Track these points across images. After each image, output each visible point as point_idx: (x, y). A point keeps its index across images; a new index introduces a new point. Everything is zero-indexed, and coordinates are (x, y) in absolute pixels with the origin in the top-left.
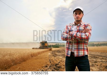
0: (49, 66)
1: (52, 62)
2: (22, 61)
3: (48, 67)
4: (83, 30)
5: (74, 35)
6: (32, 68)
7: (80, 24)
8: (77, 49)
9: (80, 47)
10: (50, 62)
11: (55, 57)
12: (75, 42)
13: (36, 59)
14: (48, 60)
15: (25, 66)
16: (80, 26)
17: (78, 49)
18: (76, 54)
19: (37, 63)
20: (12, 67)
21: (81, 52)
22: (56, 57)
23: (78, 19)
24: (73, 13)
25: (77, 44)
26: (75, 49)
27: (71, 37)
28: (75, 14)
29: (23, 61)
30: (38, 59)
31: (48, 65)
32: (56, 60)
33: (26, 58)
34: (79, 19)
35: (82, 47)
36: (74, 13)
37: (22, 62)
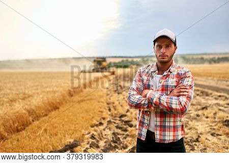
0: (106, 121)
1: (112, 109)
2: (50, 108)
3: (105, 125)
4: (176, 87)
5: (154, 100)
6: (71, 130)
7: (169, 71)
8: (161, 126)
9: (167, 124)
10: (110, 110)
11: (119, 93)
12: (156, 113)
13: (79, 102)
14: (105, 104)
15: (56, 125)
16: (167, 76)
17: (163, 128)
18: (158, 137)
19: (81, 115)
20: (30, 127)
21: (168, 135)
22: (121, 93)
23: (163, 58)
24: (154, 45)
25: (161, 117)
26: (156, 126)
27: (149, 102)
28: (157, 47)
29: (52, 110)
30: (85, 100)
31: (104, 119)
32: (121, 104)
33: (58, 101)
34: (166, 59)
35: (172, 124)
36: (156, 44)
37: (50, 111)
